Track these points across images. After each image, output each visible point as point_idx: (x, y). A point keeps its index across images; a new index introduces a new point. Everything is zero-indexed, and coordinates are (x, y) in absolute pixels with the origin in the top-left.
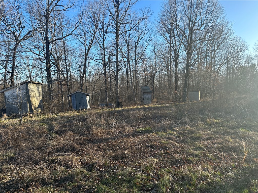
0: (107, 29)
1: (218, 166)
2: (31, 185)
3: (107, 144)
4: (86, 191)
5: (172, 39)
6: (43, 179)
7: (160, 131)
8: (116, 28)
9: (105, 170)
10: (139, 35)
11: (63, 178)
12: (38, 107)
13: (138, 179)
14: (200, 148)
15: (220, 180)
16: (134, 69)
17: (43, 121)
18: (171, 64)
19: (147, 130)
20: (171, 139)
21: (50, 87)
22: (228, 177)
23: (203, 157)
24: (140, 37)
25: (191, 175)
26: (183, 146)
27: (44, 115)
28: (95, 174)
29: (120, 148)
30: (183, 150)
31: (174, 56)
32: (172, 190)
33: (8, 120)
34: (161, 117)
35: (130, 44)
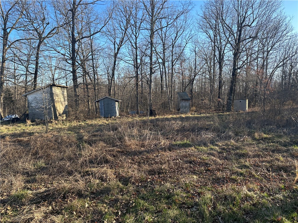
0: (140, 25)
1: (265, 186)
2: (68, 196)
3: (141, 157)
4: (123, 205)
5: (217, 37)
6: (79, 191)
7: (200, 145)
8: (151, 23)
9: (141, 184)
10: (177, 32)
11: (99, 191)
12: (63, 114)
13: (177, 196)
14: (245, 167)
15: (266, 201)
16: (170, 71)
17: (70, 129)
18: (214, 65)
19: (186, 143)
20: (213, 155)
21: (76, 91)
22: (276, 199)
23: (249, 176)
24: (178, 34)
25: (234, 195)
26: (227, 163)
27: (70, 122)
28: (131, 188)
29: (156, 163)
30: (226, 168)
31: (218, 56)
32: (214, 209)
33: (32, 126)
34: (202, 129)
35: (166, 42)
